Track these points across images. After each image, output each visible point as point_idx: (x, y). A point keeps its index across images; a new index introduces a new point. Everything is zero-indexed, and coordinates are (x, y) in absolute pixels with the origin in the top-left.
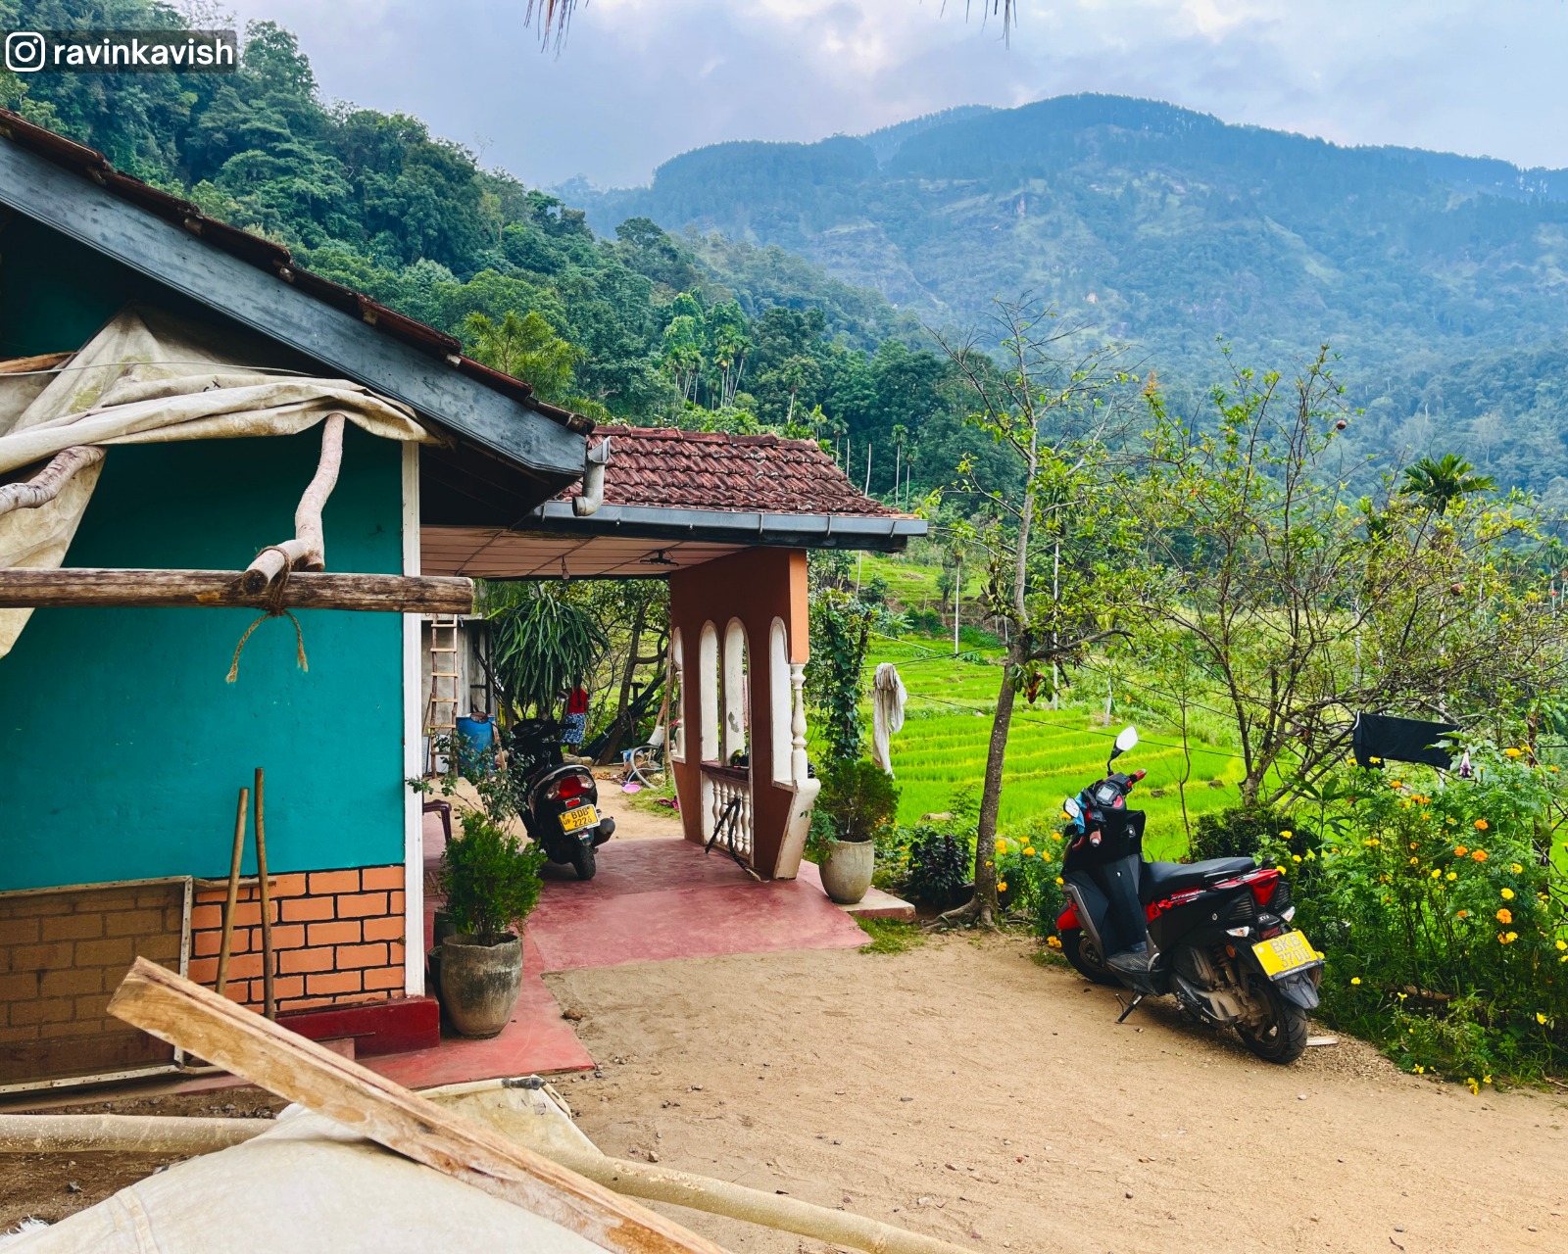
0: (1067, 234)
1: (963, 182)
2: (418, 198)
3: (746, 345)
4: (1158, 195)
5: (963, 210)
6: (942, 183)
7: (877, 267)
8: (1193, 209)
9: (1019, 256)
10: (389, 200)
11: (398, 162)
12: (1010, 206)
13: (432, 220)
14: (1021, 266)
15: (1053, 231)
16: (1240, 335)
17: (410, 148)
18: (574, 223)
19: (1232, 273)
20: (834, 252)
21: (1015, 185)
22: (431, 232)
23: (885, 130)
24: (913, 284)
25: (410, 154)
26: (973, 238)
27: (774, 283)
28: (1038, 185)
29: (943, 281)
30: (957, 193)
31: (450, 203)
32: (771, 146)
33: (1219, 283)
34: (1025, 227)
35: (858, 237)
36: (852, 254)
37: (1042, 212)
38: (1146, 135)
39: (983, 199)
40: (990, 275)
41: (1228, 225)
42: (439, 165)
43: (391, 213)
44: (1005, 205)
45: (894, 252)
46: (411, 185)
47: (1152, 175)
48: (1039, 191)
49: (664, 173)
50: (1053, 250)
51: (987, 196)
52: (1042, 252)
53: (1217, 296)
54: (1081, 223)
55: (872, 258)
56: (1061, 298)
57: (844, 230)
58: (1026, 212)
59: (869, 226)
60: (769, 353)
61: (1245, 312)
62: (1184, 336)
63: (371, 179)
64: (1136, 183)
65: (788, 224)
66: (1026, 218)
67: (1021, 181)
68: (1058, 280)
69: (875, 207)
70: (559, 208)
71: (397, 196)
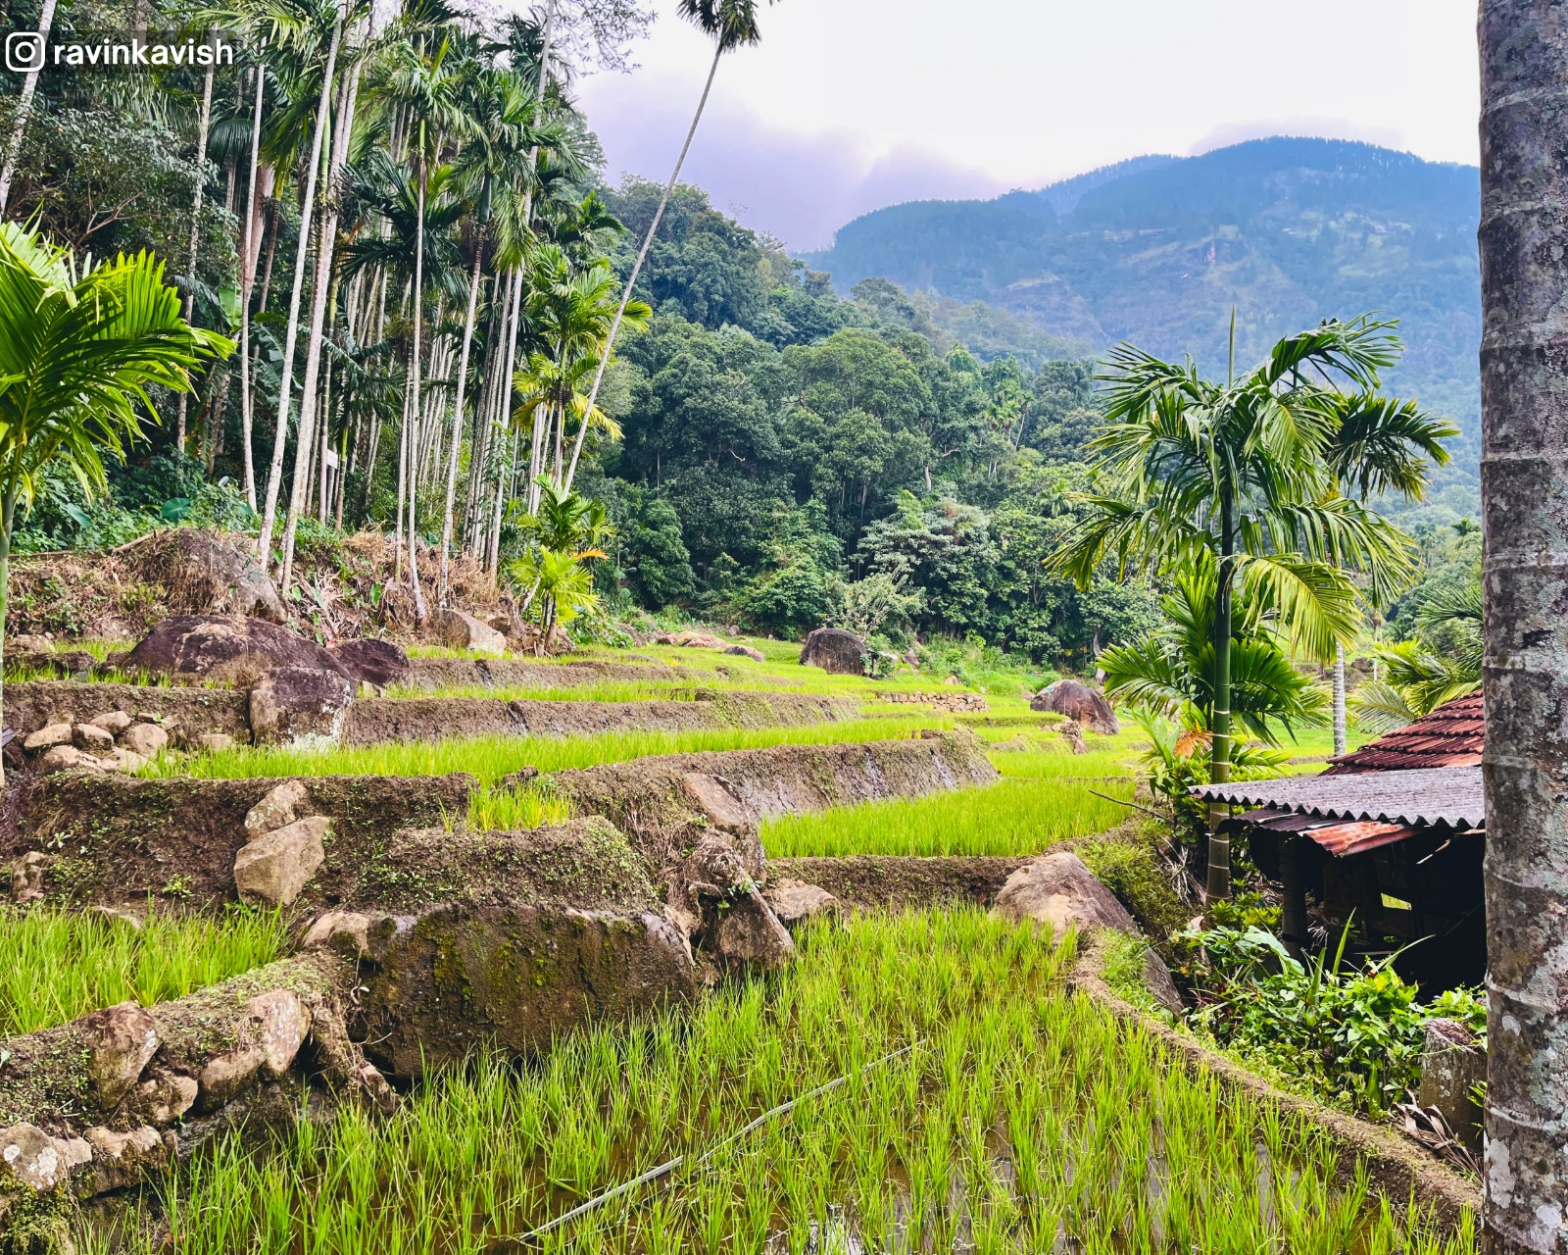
0: (1262, 278)
1: (1150, 231)
2: (706, 264)
3: (1028, 399)
4: (1357, 236)
5: (1151, 260)
6: (1128, 234)
7: (1062, 319)
8: (1398, 248)
9: (1210, 303)
10: (677, 268)
11: (683, 231)
12: (1200, 254)
13: (718, 286)
14: (1212, 313)
15: (1246, 277)
16: (1455, 377)
17: (695, 217)
18: (820, 285)
19: (1444, 313)
20: (1018, 306)
21: (1205, 232)
22: (717, 297)
23: (1061, 184)
24: (1101, 335)
25: (695, 223)
26: (1161, 287)
27: (980, 338)
28: (1229, 231)
29: (1131, 331)
30: (1142, 244)
31: (734, 268)
32: (951, 205)
33: (1428, 323)
34: (1217, 274)
35: (1043, 291)
36: (1037, 308)
37: (1234, 258)
38: (1341, 177)
39: (1170, 248)
40: (1180, 324)
41: (1437, 264)
42: (721, 231)
43: (680, 280)
44: (1194, 252)
45: (1080, 303)
46: (698, 252)
47: (1350, 216)
48: (1231, 237)
49: (843, 235)
50: (1246, 295)
51: (1176, 245)
52: (1235, 298)
53: (1428, 336)
54: (1276, 268)
55: (1057, 310)
56: (1257, 345)
57: (1027, 284)
58: (1216, 258)
59: (1052, 278)
60: (1050, 407)
61: (1459, 353)
62: (1393, 380)
63: (659, 248)
64: (1333, 224)
65: (971, 280)
66: (1217, 264)
67: (1211, 228)
68: (1253, 327)
69: (1059, 260)
70: (803, 271)
71: (685, 263)
